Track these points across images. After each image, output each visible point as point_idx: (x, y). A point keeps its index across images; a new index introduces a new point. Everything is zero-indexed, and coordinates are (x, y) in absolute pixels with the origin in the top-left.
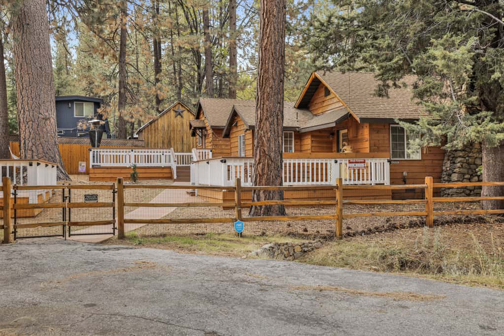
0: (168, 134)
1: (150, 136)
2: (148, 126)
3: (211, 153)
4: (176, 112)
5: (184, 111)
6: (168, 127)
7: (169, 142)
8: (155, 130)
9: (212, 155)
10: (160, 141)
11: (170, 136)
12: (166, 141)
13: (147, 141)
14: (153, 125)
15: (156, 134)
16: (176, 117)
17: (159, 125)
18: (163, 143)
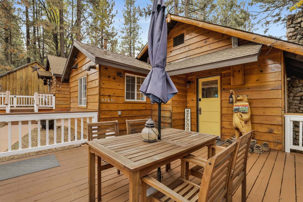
0: (26, 82)
1: (8, 83)
2: (6, 75)
3: (54, 98)
4: (33, 68)
5: (41, 68)
6: (26, 77)
7: (27, 88)
8: (13, 79)
9: (55, 99)
10: (18, 87)
11: (28, 84)
12: (24, 87)
13: (5, 86)
14: (11, 75)
15: (15, 82)
16: (33, 71)
17: (18, 76)
18: (21, 89)
